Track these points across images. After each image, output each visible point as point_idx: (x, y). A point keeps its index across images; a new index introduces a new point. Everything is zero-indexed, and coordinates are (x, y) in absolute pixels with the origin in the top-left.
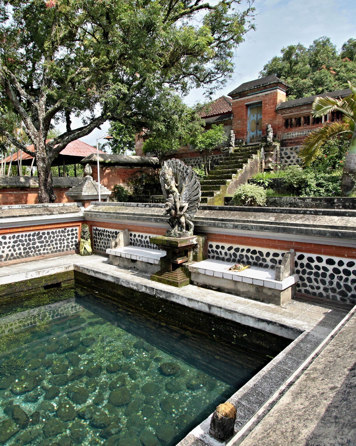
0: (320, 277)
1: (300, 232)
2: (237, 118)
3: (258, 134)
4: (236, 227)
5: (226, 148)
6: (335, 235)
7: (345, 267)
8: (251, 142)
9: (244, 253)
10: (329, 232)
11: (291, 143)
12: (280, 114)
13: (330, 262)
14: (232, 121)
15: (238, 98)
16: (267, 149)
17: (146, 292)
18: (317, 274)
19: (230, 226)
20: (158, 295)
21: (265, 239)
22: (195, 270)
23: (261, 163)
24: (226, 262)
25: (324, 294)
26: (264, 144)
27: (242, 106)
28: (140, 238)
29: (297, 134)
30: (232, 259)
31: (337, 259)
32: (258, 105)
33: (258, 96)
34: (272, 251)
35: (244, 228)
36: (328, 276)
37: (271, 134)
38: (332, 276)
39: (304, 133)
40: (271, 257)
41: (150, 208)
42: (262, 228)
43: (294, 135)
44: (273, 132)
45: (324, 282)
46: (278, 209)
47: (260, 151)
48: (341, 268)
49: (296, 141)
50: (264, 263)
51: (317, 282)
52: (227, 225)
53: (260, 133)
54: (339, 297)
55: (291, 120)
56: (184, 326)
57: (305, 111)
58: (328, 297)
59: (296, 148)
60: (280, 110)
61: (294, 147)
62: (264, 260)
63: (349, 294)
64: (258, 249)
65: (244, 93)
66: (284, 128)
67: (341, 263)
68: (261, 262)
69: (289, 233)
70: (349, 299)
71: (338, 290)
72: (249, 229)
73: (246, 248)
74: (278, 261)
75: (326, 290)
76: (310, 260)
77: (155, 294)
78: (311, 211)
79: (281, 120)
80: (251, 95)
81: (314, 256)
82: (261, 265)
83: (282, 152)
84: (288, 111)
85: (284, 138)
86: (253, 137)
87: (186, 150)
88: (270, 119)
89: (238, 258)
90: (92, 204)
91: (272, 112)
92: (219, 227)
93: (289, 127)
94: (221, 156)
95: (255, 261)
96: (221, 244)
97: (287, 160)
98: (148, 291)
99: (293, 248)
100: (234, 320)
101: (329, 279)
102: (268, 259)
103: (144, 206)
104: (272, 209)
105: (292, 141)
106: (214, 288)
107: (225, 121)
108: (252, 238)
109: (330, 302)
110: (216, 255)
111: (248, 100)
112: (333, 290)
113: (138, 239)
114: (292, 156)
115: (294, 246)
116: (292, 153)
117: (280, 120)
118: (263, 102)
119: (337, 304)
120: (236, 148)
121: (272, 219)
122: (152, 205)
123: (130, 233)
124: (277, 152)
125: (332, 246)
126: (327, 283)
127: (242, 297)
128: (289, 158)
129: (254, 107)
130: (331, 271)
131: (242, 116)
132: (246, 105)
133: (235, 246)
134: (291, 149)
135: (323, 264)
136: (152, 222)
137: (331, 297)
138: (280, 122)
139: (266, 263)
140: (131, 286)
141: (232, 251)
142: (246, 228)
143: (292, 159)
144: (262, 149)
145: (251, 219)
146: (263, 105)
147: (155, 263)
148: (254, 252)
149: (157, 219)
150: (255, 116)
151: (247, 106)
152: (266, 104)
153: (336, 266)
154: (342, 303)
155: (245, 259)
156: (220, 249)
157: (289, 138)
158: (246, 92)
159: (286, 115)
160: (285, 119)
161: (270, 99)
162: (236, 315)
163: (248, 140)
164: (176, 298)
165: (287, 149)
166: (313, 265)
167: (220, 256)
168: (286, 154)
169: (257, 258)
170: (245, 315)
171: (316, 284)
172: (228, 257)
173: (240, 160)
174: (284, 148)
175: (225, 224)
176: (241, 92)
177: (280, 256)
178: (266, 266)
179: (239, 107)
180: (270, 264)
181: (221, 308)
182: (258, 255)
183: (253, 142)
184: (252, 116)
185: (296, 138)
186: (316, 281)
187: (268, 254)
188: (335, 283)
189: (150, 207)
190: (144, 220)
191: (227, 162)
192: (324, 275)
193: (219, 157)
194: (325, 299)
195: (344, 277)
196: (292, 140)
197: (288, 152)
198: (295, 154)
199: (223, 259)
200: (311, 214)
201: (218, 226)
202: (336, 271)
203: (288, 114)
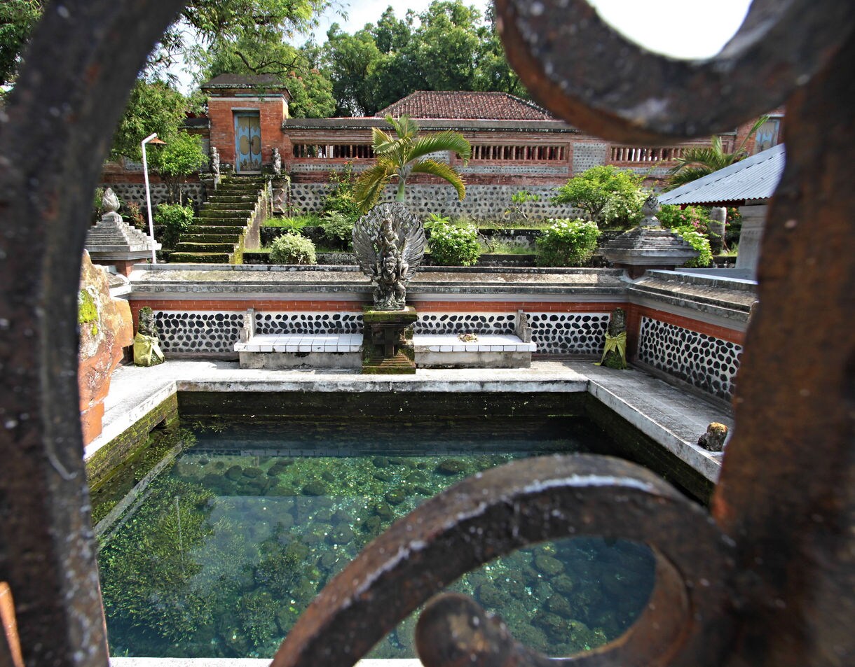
0: (545, 335)
1: (538, 291)
2: (219, 128)
3: (253, 160)
4: (464, 291)
5: (208, 175)
6: (569, 292)
7: (566, 321)
8: (242, 169)
9: (463, 321)
10: (564, 289)
11: (305, 179)
12: (287, 136)
13: (554, 318)
14: (209, 132)
15: (217, 97)
16: (276, 184)
17: (374, 390)
18: (541, 332)
19: (456, 290)
20: (398, 390)
21: (492, 302)
22: (425, 349)
23: (270, 203)
24: (438, 335)
25: (548, 350)
26: (272, 176)
27: (226, 111)
28: (281, 320)
29: (312, 167)
30: (446, 330)
31: (559, 315)
32: (251, 115)
33: (254, 102)
34: (496, 315)
35: (473, 291)
36: (551, 333)
37: (278, 163)
38: (555, 332)
39: (322, 168)
40: (495, 321)
41: (298, 273)
42: (496, 291)
43: (308, 167)
44: (281, 160)
45: (547, 339)
46: (500, 269)
47: (268, 186)
48: (563, 323)
49: (312, 176)
50: (487, 329)
51: (541, 340)
52: (452, 290)
53: (258, 158)
54: (560, 350)
55: (303, 147)
56: (441, 417)
57: (321, 138)
58: (551, 352)
59: (312, 187)
60: (289, 129)
61: (310, 185)
62: (487, 326)
63: (569, 345)
64: (479, 314)
65: (229, 91)
66: (293, 156)
67: (563, 318)
68: (483, 328)
69: (526, 293)
70: (568, 350)
71: (560, 344)
72: (481, 293)
73: (465, 314)
74: (502, 325)
75: (549, 345)
76: (536, 318)
77: (392, 389)
78: (534, 270)
79: (289, 144)
80: (241, 97)
81: (539, 315)
82: (483, 332)
83: (294, 190)
84: (299, 133)
85: (295, 171)
86: (245, 161)
87: (119, 169)
88: (273, 139)
89: (455, 327)
90: (138, 268)
91: (277, 130)
92: (441, 292)
93: (300, 156)
94: (193, 186)
95: (476, 328)
96: (430, 314)
97: (301, 202)
98: (377, 388)
99: (521, 309)
100: (514, 390)
101: (552, 335)
102: (491, 324)
103: (285, 269)
104: (494, 269)
105: (307, 176)
106: (449, 367)
107: (197, 129)
108: (477, 303)
109: (553, 357)
110: (423, 328)
111: (237, 104)
112: (556, 344)
113: (277, 321)
114: (306, 196)
115: (523, 306)
116: (307, 193)
117: (287, 144)
118: (261, 113)
119: (559, 357)
120: (224, 177)
121: (501, 280)
122: (303, 268)
123: (257, 314)
124: (288, 189)
125: (559, 303)
126: (551, 339)
127: (488, 368)
128: (303, 199)
129: (245, 115)
130: (554, 327)
131: (228, 127)
132: (233, 111)
133: (451, 314)
134: (306, 187)
135: (548, 321)
136: (321, 292)
137: (553, 352)
138: (288, 146)
139: (488, 329)
140: (342, 389)
141: (447, 321)
142: (477, 291)
143: (307, 201)
144: (270, 183)
145: (478, 281)
146: (261, 116)
147: (352, 350)
148: (475, 318)
149: (333, 288)
150: (247, 130)
151: (235, 112)
152: (266, 116)
153: (559, 321)
154: (563, 355)
155: (463, 328)
156: (430, 320)
157: (302, 171)
158: (233, 90)
159: (296, 138)
160: (293, 143)
161: (272, 111)
162: (517, 385)
163: (238, 166)
164: (431, 386)
165: (299, 187)
166: (538, 323)
167: (430, 328)
168: (299, 193)
169: (480, 325)
170: (527, 382)
171: (540, 342)
172: (441, 328)
173: (244, 197)
174: (296, 185)
175: (449, 288)
176: (224, 88)
177: (506, 319)
178: (490, 332)
179: (221, 111)
180: (494, 329)
181: (498, 382)
182: (480, 320)
183: (246, 170)
184: (240, 130)
185: (312, 173)
186: (541, 338)
187: (492, 319)
188: (557, 338)
189: (298, 270)
190: (304, 291)
191: (223, 199)
192: (548, 332)
193: (189, 188)
194: (549, 354)
195: (565, 330)
196: (306, 174)
197: (302, 190)
198: (311, 195)
199: (434, 332)
200: (534, 272)
201: (439, 292)
202: (559, 326)
203: (299, 137)
